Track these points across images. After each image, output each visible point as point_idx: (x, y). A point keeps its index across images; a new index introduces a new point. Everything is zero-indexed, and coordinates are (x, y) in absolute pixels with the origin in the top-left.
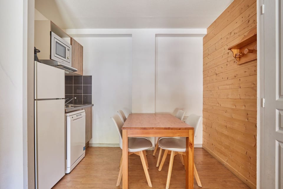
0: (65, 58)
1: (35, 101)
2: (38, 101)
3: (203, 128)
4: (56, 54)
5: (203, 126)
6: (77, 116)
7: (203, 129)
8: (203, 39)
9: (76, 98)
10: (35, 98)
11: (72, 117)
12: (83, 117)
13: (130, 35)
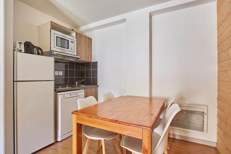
0: (69, 49)
1: (15, 82)
2: (18, 82)
3: (218, 121)
4: (57, 46)
5: (217, 119)
6: (70, 95)
7: (218, 124)
8: (217, 2)
9: (83, 80)
10: (15, 80)
11: (64, 96)
12: (81, 96)
13: (124, 20)
